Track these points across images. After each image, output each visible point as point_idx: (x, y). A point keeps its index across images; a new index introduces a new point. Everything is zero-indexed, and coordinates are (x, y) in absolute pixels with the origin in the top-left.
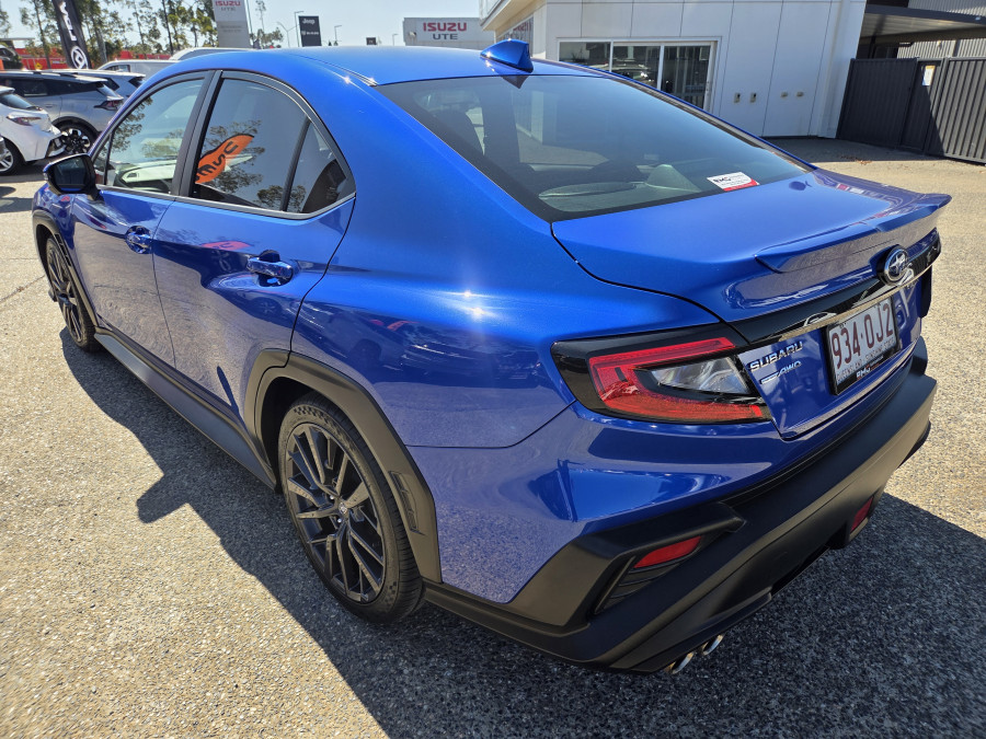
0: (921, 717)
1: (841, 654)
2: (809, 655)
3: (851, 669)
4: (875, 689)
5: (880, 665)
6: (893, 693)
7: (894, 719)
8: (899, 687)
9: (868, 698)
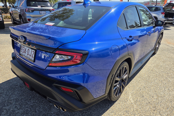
0: (10, 114)
1: (27, 107)
2: (29, 103)
3: (24, 108)
4: (18, 110)
5: (23, 112)
6: (17, 112)
7: (12, 110)
8: (17, 113)
9: (17, 108)
